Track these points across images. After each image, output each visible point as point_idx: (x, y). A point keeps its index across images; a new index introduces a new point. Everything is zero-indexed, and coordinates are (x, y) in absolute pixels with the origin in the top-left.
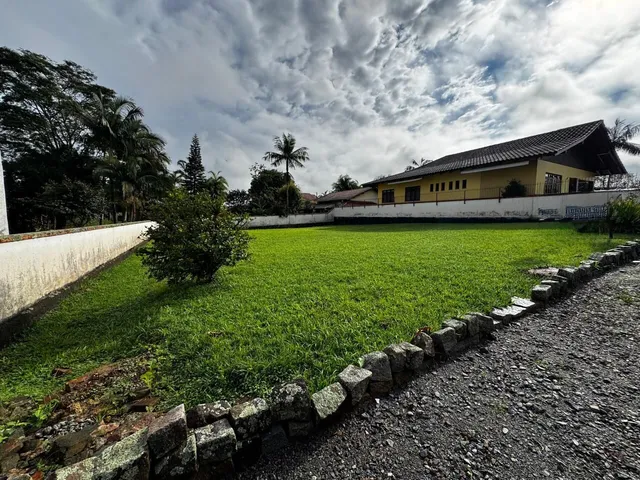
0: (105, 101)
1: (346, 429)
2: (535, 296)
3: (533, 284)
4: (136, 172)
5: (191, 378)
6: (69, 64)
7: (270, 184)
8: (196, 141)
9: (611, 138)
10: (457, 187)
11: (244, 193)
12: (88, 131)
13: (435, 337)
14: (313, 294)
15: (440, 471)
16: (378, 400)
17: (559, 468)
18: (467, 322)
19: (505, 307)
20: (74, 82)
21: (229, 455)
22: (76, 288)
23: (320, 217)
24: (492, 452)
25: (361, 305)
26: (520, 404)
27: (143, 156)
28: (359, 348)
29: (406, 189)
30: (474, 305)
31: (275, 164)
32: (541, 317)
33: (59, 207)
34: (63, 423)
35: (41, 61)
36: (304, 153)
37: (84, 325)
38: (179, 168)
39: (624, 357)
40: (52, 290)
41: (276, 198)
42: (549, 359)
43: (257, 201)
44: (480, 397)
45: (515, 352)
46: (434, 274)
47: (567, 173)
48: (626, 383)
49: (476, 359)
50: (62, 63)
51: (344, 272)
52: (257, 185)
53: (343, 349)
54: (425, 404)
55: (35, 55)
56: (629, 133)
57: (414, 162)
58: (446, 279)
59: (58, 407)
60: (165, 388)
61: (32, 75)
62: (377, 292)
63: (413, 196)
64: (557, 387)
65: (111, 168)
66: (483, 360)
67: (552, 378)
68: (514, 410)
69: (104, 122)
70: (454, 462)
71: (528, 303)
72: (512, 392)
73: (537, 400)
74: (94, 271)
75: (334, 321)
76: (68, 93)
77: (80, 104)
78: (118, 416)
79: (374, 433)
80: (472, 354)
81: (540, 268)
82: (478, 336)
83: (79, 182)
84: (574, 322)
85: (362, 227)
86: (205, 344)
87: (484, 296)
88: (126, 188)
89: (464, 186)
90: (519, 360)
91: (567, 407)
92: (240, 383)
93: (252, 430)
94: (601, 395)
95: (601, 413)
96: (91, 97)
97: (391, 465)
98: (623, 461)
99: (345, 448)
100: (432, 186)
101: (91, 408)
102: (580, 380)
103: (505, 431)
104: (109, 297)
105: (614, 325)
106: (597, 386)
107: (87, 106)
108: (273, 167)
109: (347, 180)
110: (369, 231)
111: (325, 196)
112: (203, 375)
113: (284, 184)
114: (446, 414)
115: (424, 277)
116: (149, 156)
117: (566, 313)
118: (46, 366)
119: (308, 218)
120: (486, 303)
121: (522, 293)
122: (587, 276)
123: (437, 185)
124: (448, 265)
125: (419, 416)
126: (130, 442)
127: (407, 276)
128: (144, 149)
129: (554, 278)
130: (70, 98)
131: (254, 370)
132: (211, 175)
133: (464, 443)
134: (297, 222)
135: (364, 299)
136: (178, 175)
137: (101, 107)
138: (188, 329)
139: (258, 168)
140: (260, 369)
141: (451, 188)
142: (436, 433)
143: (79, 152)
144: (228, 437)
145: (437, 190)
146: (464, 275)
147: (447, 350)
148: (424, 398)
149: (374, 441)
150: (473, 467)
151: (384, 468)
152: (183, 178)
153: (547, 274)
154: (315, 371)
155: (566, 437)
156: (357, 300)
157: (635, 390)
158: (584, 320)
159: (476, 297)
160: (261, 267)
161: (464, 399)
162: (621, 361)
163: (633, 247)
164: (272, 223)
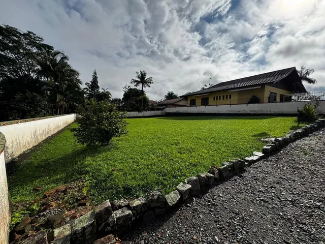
0: (48, 52)
1: (180, 211)
2: (264, 151)
3: (263, 146)
4: (64, 88)
5: (106, 190)
6: (30, 32)
7: (133, 96)
8: (95, 73)
9: (299, 75)
10: (227, 98)
11: (120, 100)
12: (39, 67)
13: (219, 170)
14: (160, 150)
15: (224, 227)
16: (194, 198)
17: (274, 224)
18: (233, 162)
19: (250, 156)
20: (32, 42)
21: (130, 222)
22: (37, 149)
23: (159, 112)
24: (246, 219)
25: (183, 156)
26: (258, 199)
27: (68, 80)
28: (184, 175)
29: (202, 99)
30: (236, 156)
31: (136, 85)
32: (267, 161)
33: (24, 107)
34: (48, 211)
35: (15, 31)
36: (151, 80)
37: (44, 167)
38: (86, 86)
39: (303, 178)
40: (26, 149)
41: (137, 103)
42: (271, 179)
43: (127, 104)
44: (240, 196)
45: (255, 177)
46: (217, 141)
47: (279, 92)
48: (304, 189)
49: (238, 180)
50: (26, 32)
51: (174, 140)
52: (127, 96)
53: (177, 176)
54: (215, 199)
55: (11, 27)
56: (308, 73)
57: (205, 86)
58: (223, 143)
59: (43, 205)
60: (94, 195)
61: (10, 38)
62: (191, 150)
63: (205, 102)
64: (274, 191)
65: (51, 86)
66: (241, 180)
67: (271, 187)
68: (255, 201)
69: (48, 63)
70: (230, 223)
71: (261, 154)
72: (254, 194)
73: (265, 197)
74: (46, 139)
75: (171, 163)
76: (28, 47)
77: (35, 53)
78: (73, 208)
79: (193, 213)
80: (236, 177)
81: (266, 138)
82: (238, 169)
83: (35, 94)
84: (282, 163)
85: (180, 117)
86: (110, 174)
87: (241, 151)
88: (59, 97)
89: (230, 98)
90: (257, 180)
91: (278, 200)
92: (129, 192)
93: (139, 212)
94: (292, 194)
95: (292, 201)
96: (41, 50)
97: (202, 225)
98: (301, 220)
99: (181, 219)
100: (214, 97)
101: (59, 205)
102: (283, 188)
103: (251, 210)
104: (55, 153)
105: (299, 164)
106: (291, 191)
107: (38, 54)
108: (135, 87)
109: (172, 94)
110: (184, 120)
111: (161, 102)
112: (112, 189)
113: (140, 95)
114: (225, 204)
115: (212, 142)
116: (71, 81)
117: (278, 159)
118: (29, 187)
119: (153, 113)
120: (241, 154)
121: (258, 150)
122: (287, 142)
123: (217, 97)
124: (223, 136)
125: (213, 205)
126: (87, 216)
127: (204, 142)
128: (69, 77)
129: (273, 143)
130: (29, 50)
131: (136, 186)
132: (103, 91)
133: (233, 215)
134: (147, 115)
135: (184, 153)
136: (85, 90)
137: (47, 55)
138: (100, 168)
139: (127, 87)
140: (139, 185)
141: (223, 99)
142: (221, 212)
143: (34, 78)
144: (129, 214)
145: (217, 99)
146: (231, 141)
147: (224, 176)
148: (215, 197)
149: (194, 216)
150: (238, 225)
151: (199, 226)
152: (88, 92)
153: (269, 141)
154: (165, 186)
155: (277, 212)
156: (181, 154)
157: (307, 192)
158: (286, 162)
159: (237, 152)
160: (132, 137)
161: (233, 197)
162: (302, 180)
163: (309, 128)
164: (135, 116)
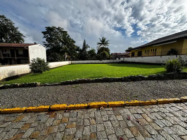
4: (68, 50)
8: (85, 41)
10: (153, 51)
11: (97, 54)
27: (70, 46)
29: (138, 52)
69: (62, 40)
88: (66, 54)
132: (92, 49)
134: (105, 62)
145: (147, 52)
164: (98, 62)
